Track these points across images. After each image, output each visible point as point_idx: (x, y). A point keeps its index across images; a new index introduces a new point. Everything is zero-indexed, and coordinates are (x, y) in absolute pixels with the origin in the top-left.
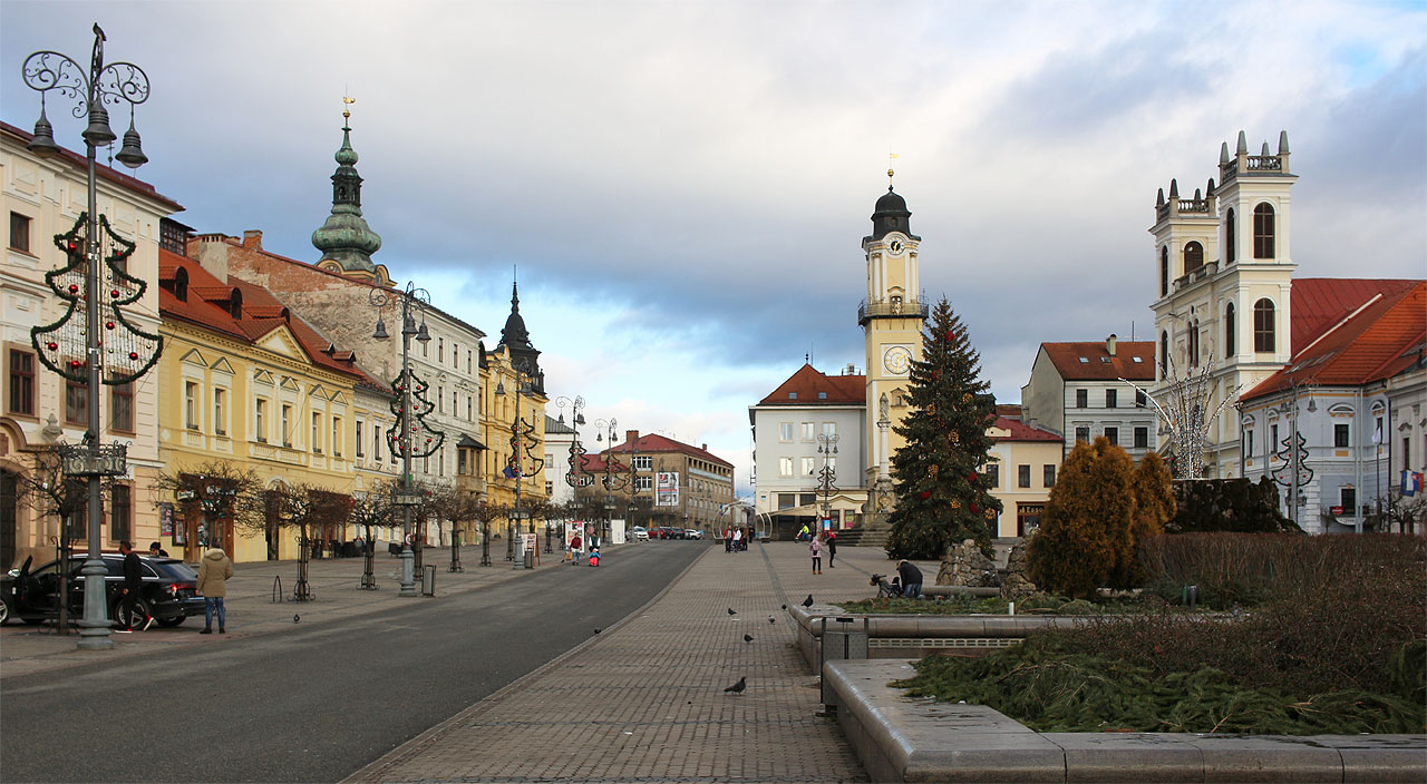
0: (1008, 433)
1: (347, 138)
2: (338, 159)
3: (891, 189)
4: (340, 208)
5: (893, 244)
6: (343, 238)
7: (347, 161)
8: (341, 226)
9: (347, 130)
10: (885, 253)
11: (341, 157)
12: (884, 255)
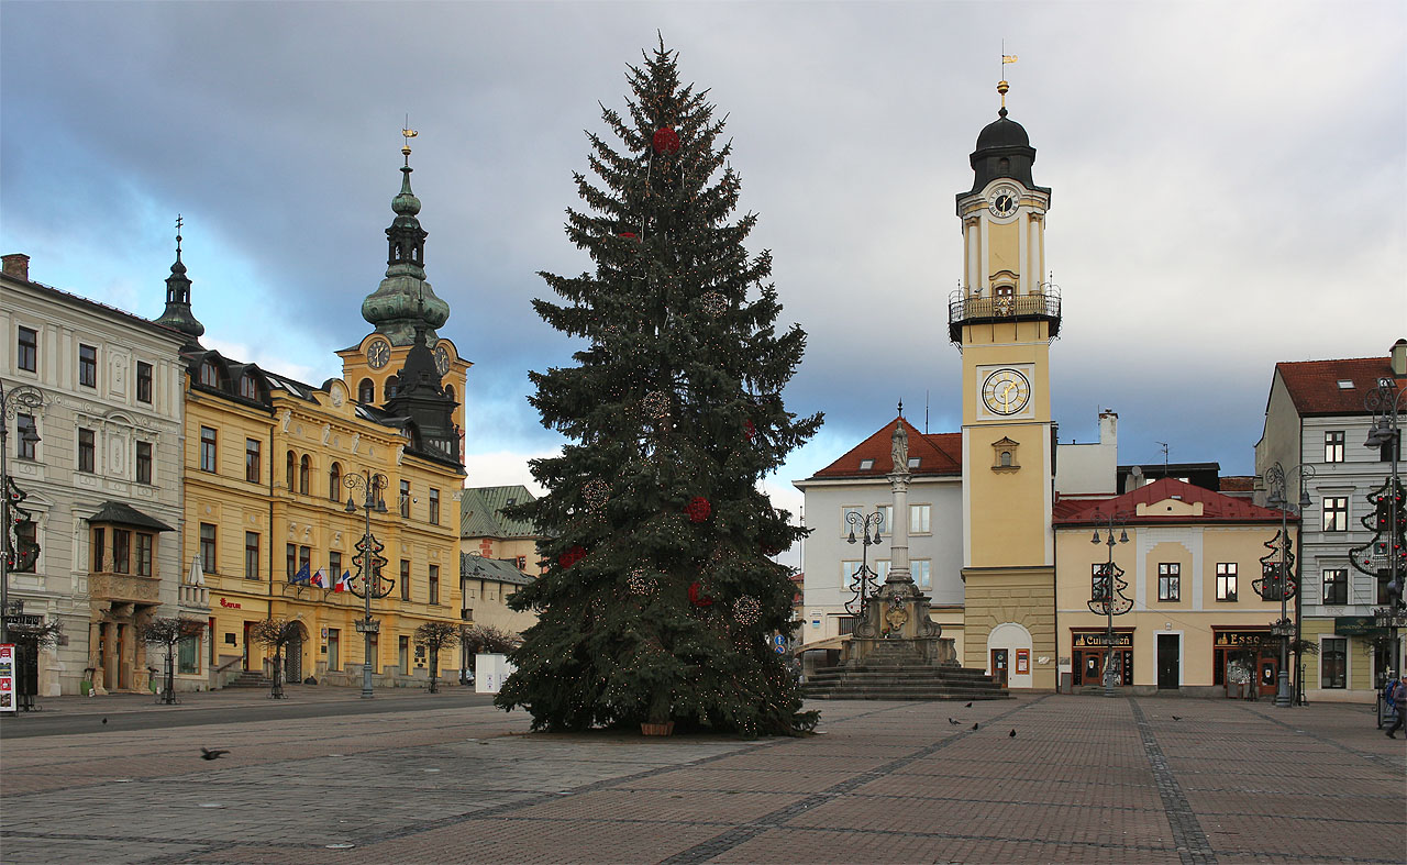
0: (1197, 510)
1: (406, 180)
2: (396, 208)
3: (1003, 112)
4: (397, 269)
5: (999, 201)
6: (394, 306)
7: (407, 209)
8: (394, 292)
9: (407, 171)
10: (985, 216)
11: (397, 204)
12: (984, 221)
